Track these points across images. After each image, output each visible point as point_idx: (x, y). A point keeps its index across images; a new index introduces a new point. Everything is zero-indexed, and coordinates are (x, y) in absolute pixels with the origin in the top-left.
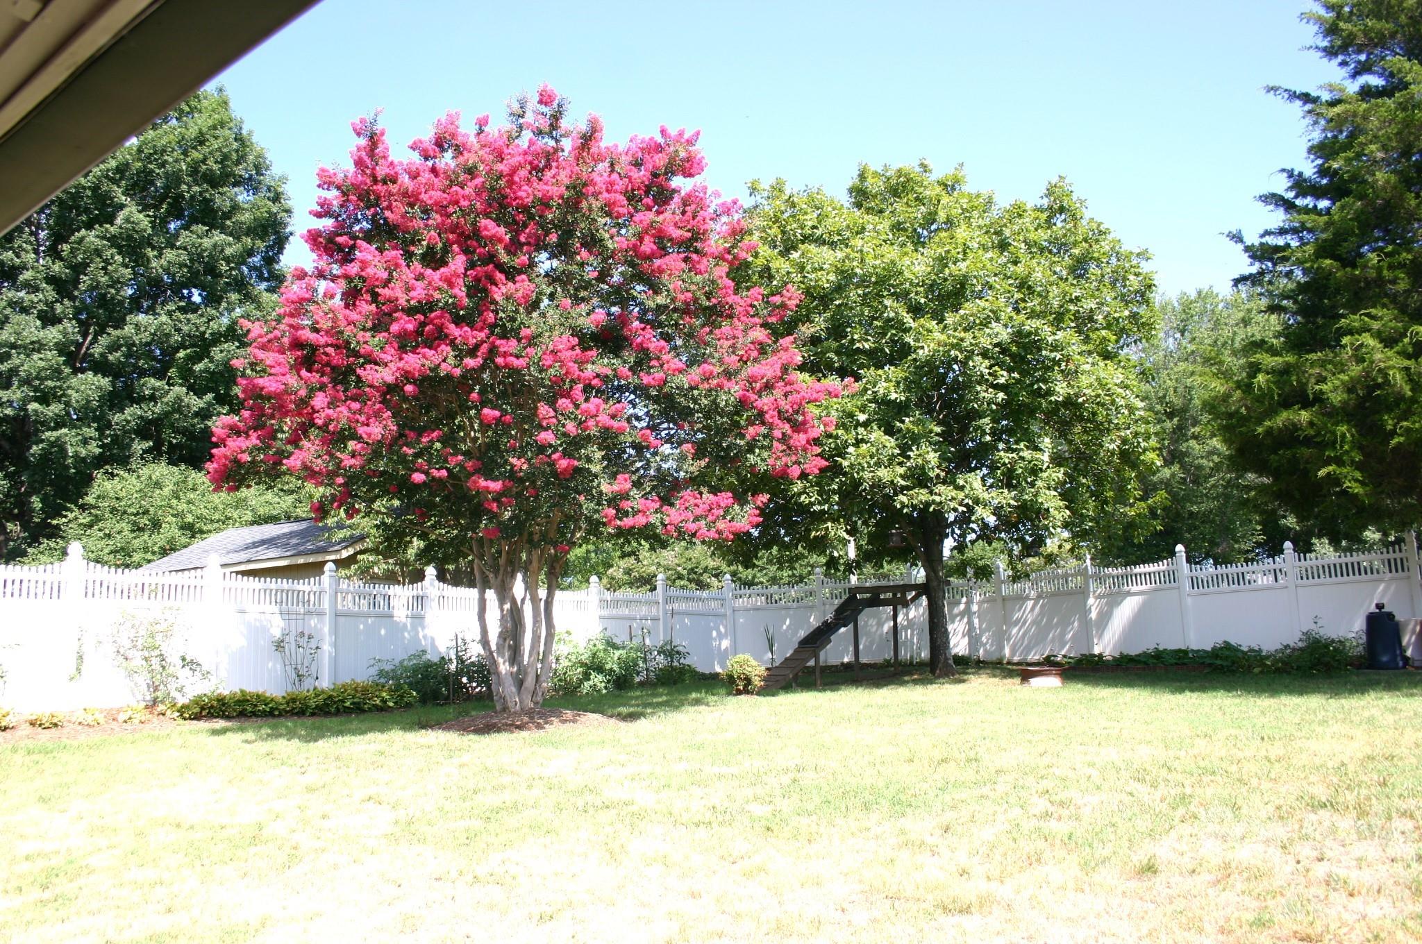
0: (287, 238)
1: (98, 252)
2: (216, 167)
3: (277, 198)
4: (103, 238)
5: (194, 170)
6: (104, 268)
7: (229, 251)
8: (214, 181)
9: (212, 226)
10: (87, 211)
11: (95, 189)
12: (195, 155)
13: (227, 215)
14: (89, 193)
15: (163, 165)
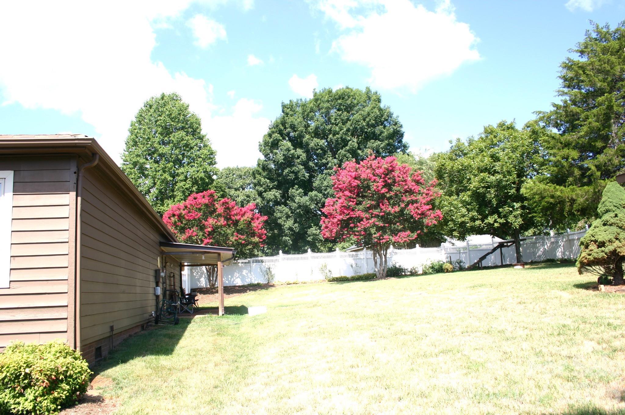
0: (403, 134)
1: (345, 155)
2: (373, 122)
3: (396, 124)
4: (346, 151)
5: (368, 125)
6: (347, 160)
7: (382, 146)
8: (374, 126)
9: (376, 140)
10: (341, 144)
11: (341, 138)
12: (367, 120)
13: (380, 135)
14: (340, 139)
15: (359, 125)
